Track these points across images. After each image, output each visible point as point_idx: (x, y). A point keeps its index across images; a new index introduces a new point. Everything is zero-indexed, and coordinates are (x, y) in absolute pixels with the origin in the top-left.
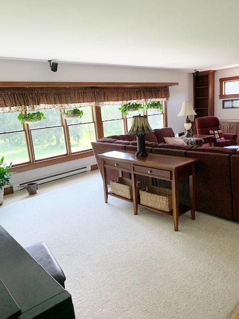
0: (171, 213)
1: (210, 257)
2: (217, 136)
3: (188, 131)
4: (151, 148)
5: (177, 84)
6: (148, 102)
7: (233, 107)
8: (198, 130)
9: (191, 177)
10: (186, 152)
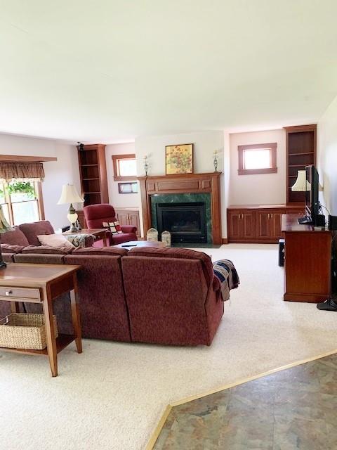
0: (45, 351)
1: (101, 405)
2: (113, 230)
3: (73, 224)
4: (12, 254)
5: (55, 159)
6: (11, 183)
7: (132, 192)
8: (88, 222)
9: (72, 292)
10: (63, 258)
